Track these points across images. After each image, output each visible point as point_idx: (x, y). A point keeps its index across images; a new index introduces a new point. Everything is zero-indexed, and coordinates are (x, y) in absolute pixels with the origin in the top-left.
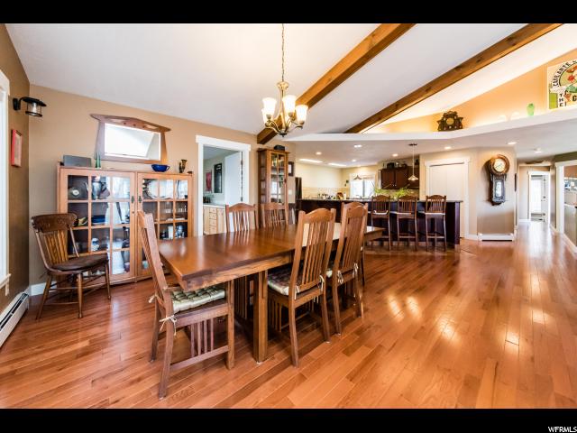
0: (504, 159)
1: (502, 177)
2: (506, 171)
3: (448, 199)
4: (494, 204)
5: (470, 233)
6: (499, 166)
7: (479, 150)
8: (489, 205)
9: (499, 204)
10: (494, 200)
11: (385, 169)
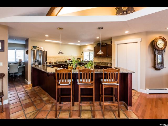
0: (163, 39)
1: (162, 51)
2: (165, 48)
3: (121, 71)
4: (156, 69)
5: (141, 88)
6: (160, 44)
7: (148, 33)
8: (153, 70)
9: (159, 69)
10: (157, 67)
11: (96, 46)
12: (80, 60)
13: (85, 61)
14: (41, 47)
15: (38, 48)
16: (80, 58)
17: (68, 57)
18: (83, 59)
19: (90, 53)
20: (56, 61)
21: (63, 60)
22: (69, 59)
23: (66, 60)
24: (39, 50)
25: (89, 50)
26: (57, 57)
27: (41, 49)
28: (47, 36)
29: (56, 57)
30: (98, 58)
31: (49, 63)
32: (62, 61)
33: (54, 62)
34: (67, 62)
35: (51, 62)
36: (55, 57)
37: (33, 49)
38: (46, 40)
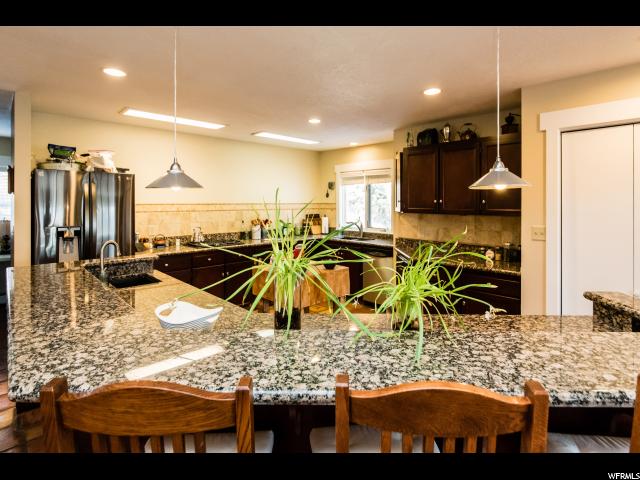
11: (411, 149)
12: (320, 224)
13: (343, 233)
14: (102, 154)
15: (83, 160)
16: (317, 217)
17: (258, 207)
18: (334, 218)
19: (369, 189)
20: (192, 233)
21: (233, 225)
22: (263, 218)
23: (246, 228)
24: (89, 168)
25: (364, 175)
26: (199, 208)
27: (100, 160)
28: (114, 73)
29: (189, 208)
30: (420, 218)
31: (149, 245)
32: (223, 230)
33: (180, 238)
34: (251, 238)
35: (164, 239)
36: (184, 208)
37: (48, 161)
38: (125, 109)
